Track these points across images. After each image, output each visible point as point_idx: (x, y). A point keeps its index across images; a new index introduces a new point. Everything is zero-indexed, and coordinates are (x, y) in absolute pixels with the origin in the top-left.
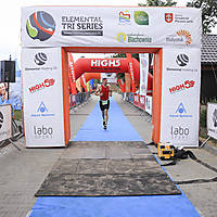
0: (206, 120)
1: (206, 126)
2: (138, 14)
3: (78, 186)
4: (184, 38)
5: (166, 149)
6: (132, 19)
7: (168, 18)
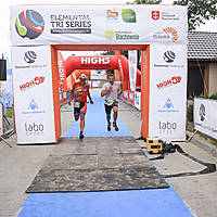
2: (125, 12)
3: (69, 182)
4: (170, 34)
5: (154, 144)
6: (120, 17)
7: (155, 15)
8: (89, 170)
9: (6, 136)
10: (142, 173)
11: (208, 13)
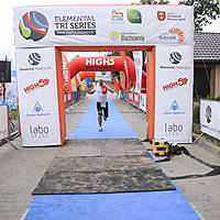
0: (199, 116)
1: (199, 122)
2: (131, 12)
3: (75, 184)
5: (160, 146)
6: (125, 18)
7: (161, 16)
8: (95, 173)
9: (11, 138)
10: (148, 175)
11: (214, 13)
